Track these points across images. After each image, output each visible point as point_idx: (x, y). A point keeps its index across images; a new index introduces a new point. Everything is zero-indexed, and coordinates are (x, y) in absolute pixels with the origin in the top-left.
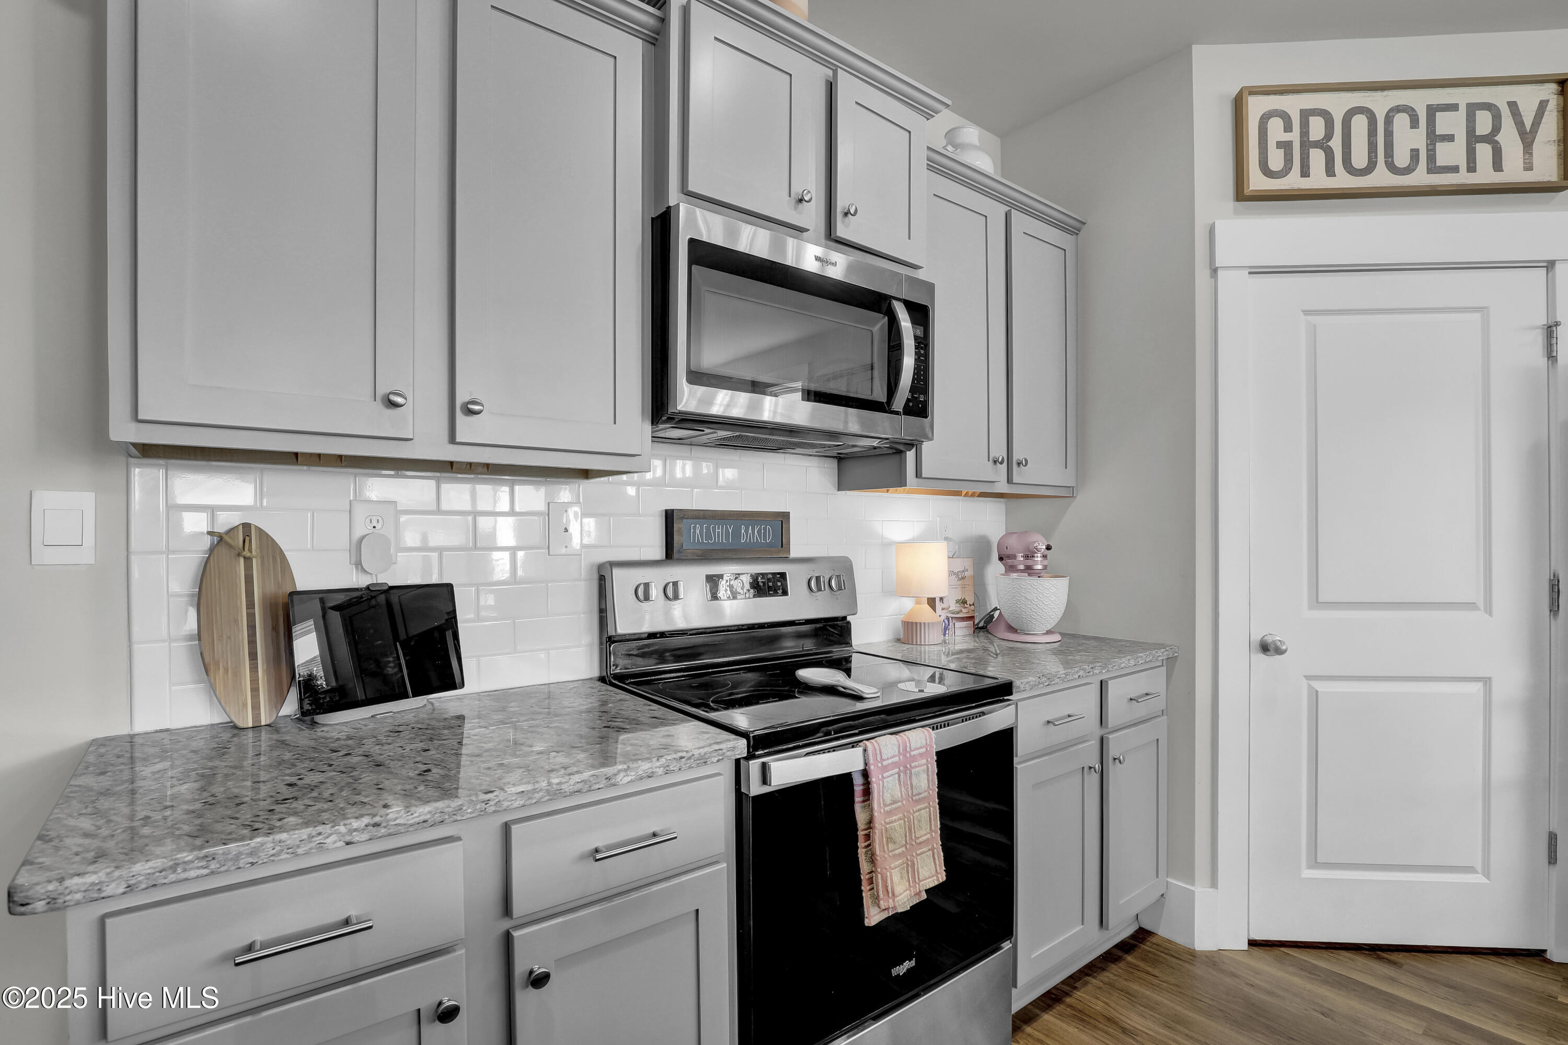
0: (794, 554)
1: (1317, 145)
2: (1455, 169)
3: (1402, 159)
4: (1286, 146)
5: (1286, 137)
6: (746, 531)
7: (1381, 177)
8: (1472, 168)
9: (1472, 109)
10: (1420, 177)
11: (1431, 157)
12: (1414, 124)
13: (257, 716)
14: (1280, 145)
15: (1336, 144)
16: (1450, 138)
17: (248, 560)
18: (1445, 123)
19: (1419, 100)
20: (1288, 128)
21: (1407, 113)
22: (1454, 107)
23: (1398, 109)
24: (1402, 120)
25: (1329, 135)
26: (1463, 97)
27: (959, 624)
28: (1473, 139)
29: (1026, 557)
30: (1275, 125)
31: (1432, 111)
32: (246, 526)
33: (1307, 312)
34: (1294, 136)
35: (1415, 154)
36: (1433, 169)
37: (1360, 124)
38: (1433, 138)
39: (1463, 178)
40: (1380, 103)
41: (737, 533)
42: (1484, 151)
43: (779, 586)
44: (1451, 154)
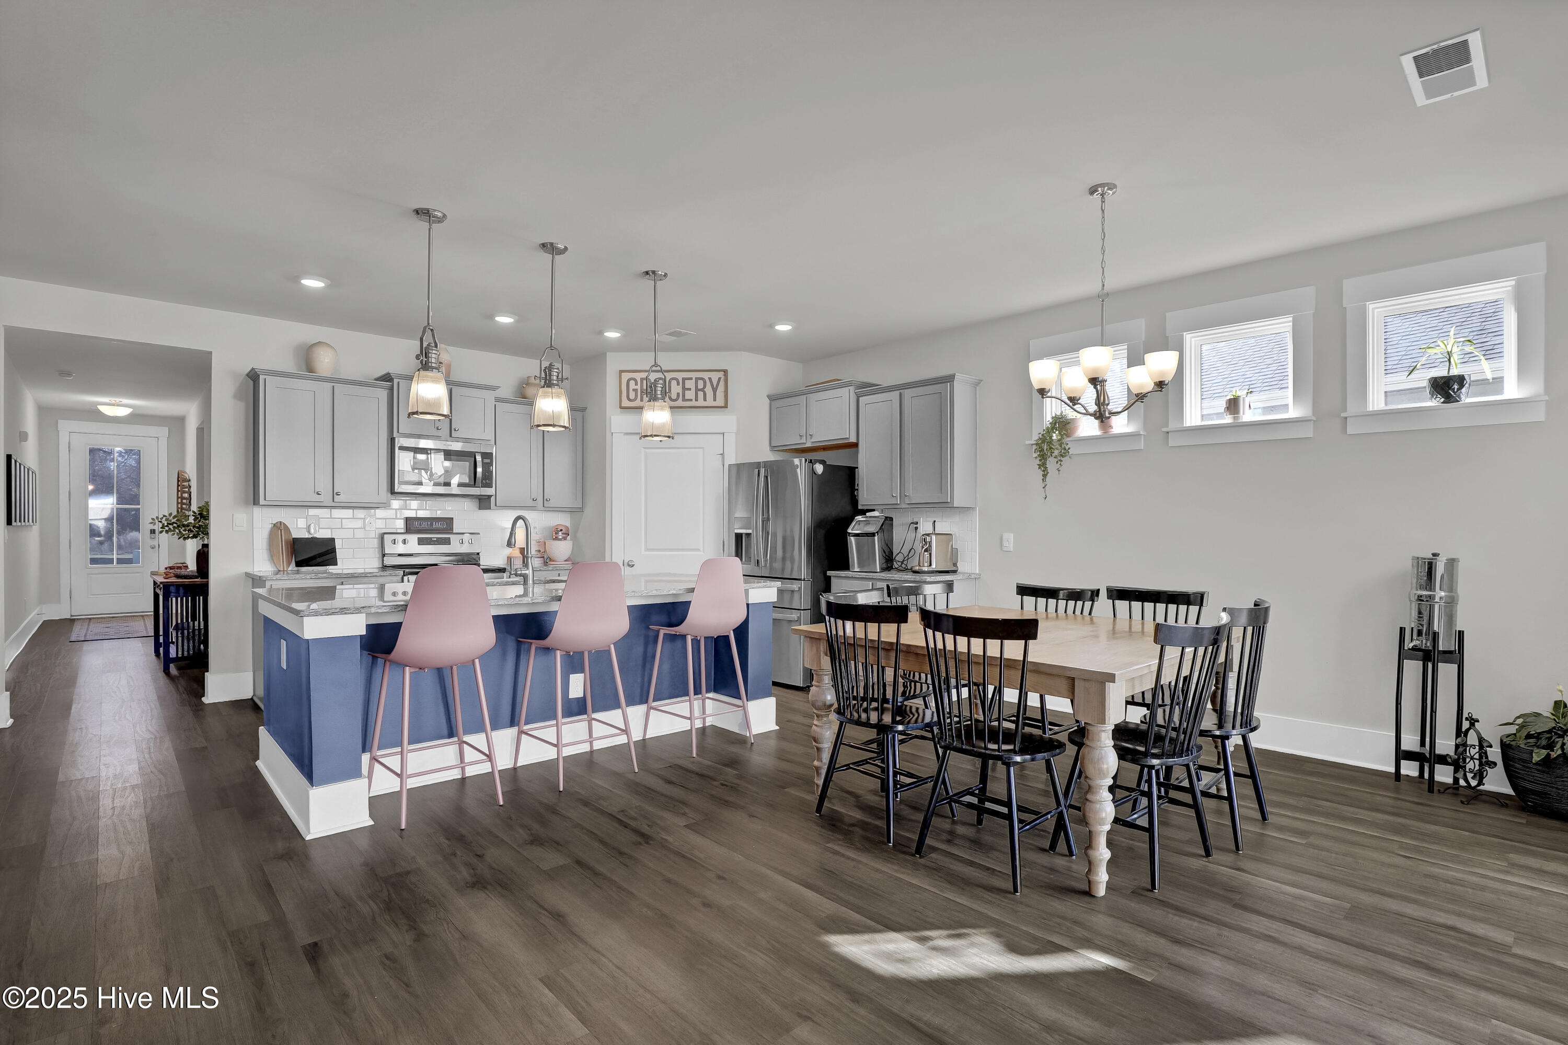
0: (454, 532)
2: (691, 400)
3: (674, 396)
4: (635, 390)
5: (636, 387)
6: (437, 524)
7: (667, 402)
8: (696, 400)
9: (697, 379)
10: (680, 402)
11: (684, 396)
12: (678, 384)
13: (283, 568)
14: (634, 390)
16: (690, 389)
17: (281, 530)
18: (689, 384)
19: (680, 376)
20: (636, 384)
21: (676, 380)
22: (691, 379)
23: (673, 379)
24: (674, 383)
26: (694, 375)
28: (697, 390)
29: (556, 533)
30: (632, 383)
31: (684, 379)
32: (281, 522)
33: (645, 448)
34: (638, 387)
35: (678, 394)
36: (684, 400)
38: (684, 389)
39: (694, 403)
40: (667, 377)
41: (432, 524)
42: (701, 394)
43: (447, 542)
44: (690, 395)
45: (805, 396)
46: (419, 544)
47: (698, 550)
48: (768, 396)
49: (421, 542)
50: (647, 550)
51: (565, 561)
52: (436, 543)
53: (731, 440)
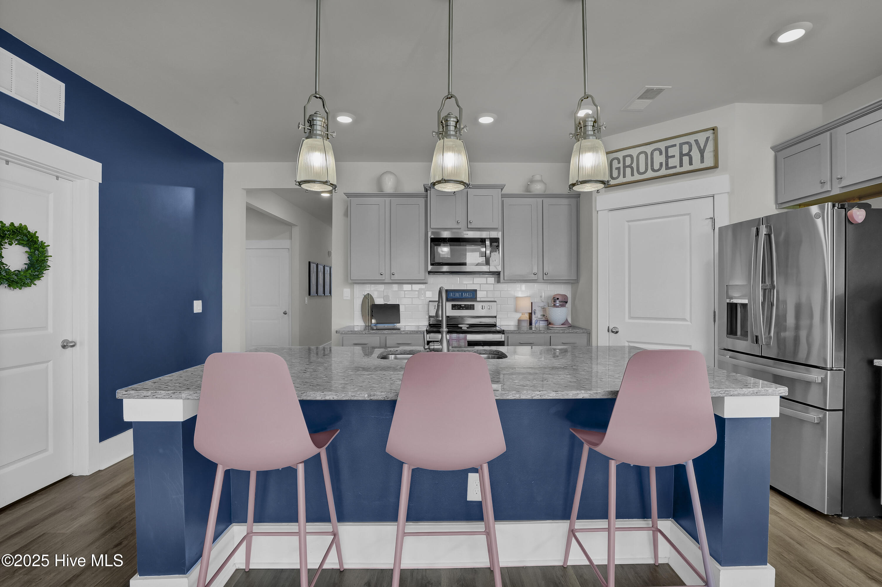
0: (478, 299)
1: (628, 166)
2: (675, 167)
3: (656, 167)
4: (618, 169)
5: (618, 166)
6: (465, 294)
7: (650, 174)
8: (681, 166)
9: (681, 145)
10: (663, 172)
11: (667, 164)
12: (661, 153)
13: (368, 324)
14: (616, 168)
15: (634, 165)
16: (673, 156)
17: (368, 299)
18: (671, 152)
19: (662, 146)
20: (619, 163)
21: (658, 150)
22: (675, 145)
23: (655, 150)
24: (657, 153)
25: (632, 163)
26: (677, 141)
27: (541, 322)
28: (682, 155)
29: (554, 301)
30: (615, 162)
31: (667, 148)
32: (368, 294)
33: (628, 221)
34: (621, 165)
35: (661, 164)
36: (667, 168)
37: (642, 157)
38: (667, 157)
39: (679, 170)
40: (648, 149)
41: (462, 295)
42: (686, 159)
43: (472, 307)
44: (672, 162)
45: (828, 133)
46: (452, 309)
47: (684, 320)
48: (772, 148)
49: (454, 307)
50: (631, 318)
51: (562, 325)
52: (464, 308)
53: (722, 202)
